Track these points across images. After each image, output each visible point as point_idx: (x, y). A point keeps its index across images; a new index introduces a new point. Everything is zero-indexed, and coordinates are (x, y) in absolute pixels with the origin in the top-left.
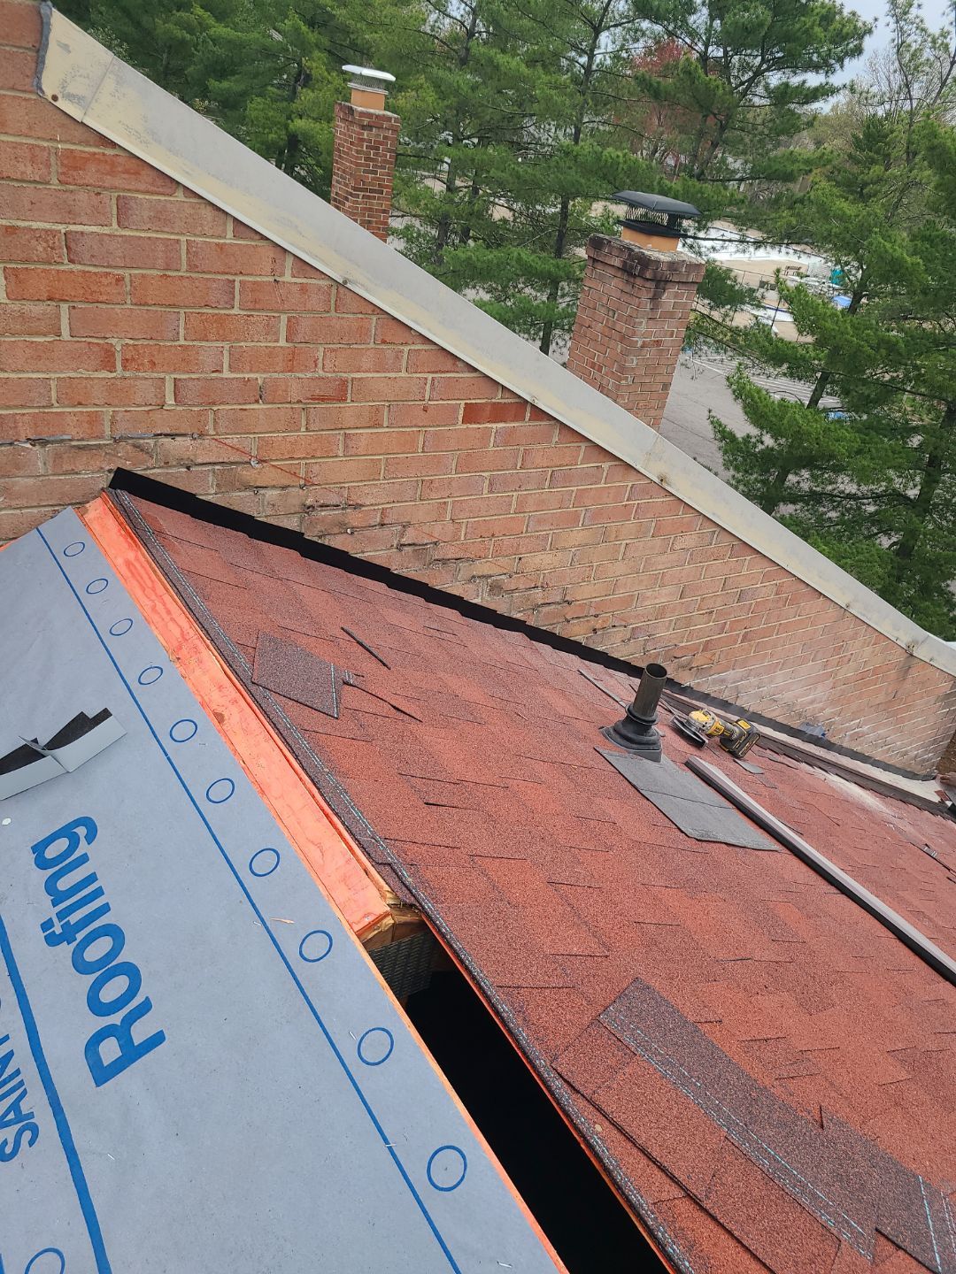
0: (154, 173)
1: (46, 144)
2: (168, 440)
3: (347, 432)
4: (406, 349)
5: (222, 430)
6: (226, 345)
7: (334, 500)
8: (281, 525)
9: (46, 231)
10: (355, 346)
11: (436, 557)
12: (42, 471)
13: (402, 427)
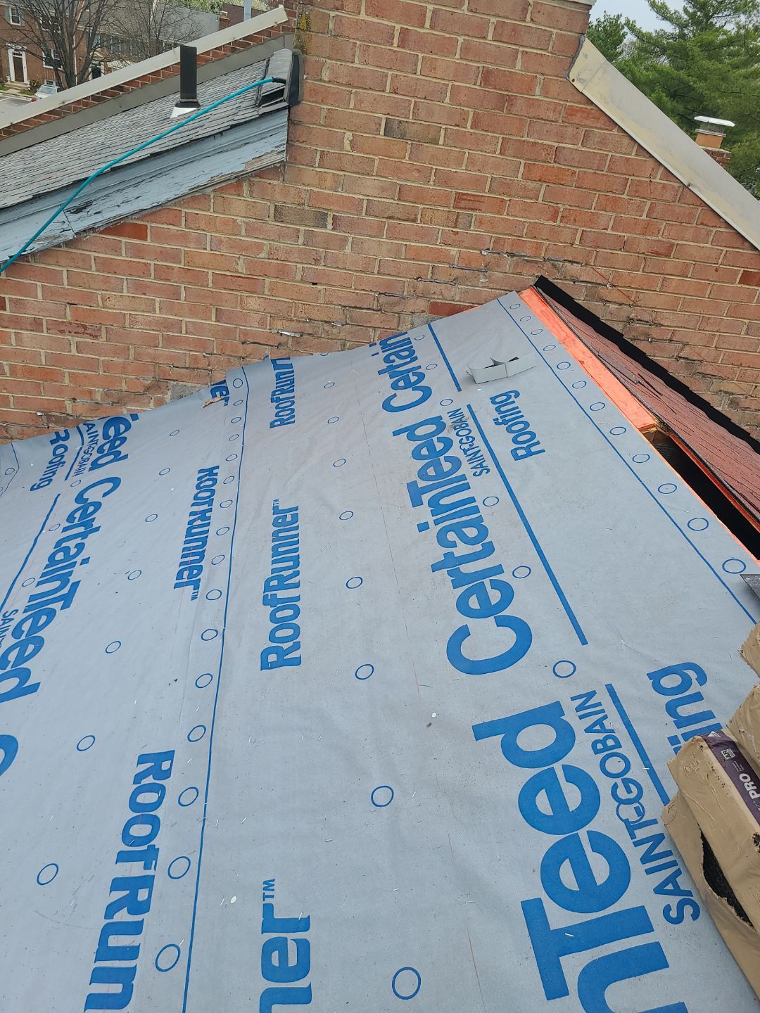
0: (606, 119)
1: (562, 103)
2: (569, 264)
3: (666, 276)
4: (715, 230)
5: (597, 263)
6: (614, 215)
7: (646, 318)
8: (612, 327)
9: (549, 146)
10: (684, 224)
11: (699, 371)
12: (507, 271)
13: (700, 279)
